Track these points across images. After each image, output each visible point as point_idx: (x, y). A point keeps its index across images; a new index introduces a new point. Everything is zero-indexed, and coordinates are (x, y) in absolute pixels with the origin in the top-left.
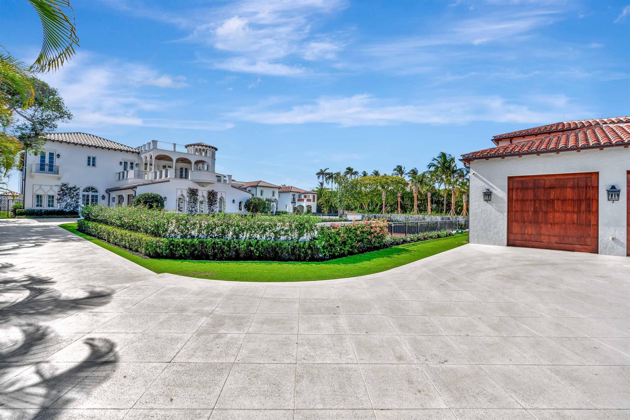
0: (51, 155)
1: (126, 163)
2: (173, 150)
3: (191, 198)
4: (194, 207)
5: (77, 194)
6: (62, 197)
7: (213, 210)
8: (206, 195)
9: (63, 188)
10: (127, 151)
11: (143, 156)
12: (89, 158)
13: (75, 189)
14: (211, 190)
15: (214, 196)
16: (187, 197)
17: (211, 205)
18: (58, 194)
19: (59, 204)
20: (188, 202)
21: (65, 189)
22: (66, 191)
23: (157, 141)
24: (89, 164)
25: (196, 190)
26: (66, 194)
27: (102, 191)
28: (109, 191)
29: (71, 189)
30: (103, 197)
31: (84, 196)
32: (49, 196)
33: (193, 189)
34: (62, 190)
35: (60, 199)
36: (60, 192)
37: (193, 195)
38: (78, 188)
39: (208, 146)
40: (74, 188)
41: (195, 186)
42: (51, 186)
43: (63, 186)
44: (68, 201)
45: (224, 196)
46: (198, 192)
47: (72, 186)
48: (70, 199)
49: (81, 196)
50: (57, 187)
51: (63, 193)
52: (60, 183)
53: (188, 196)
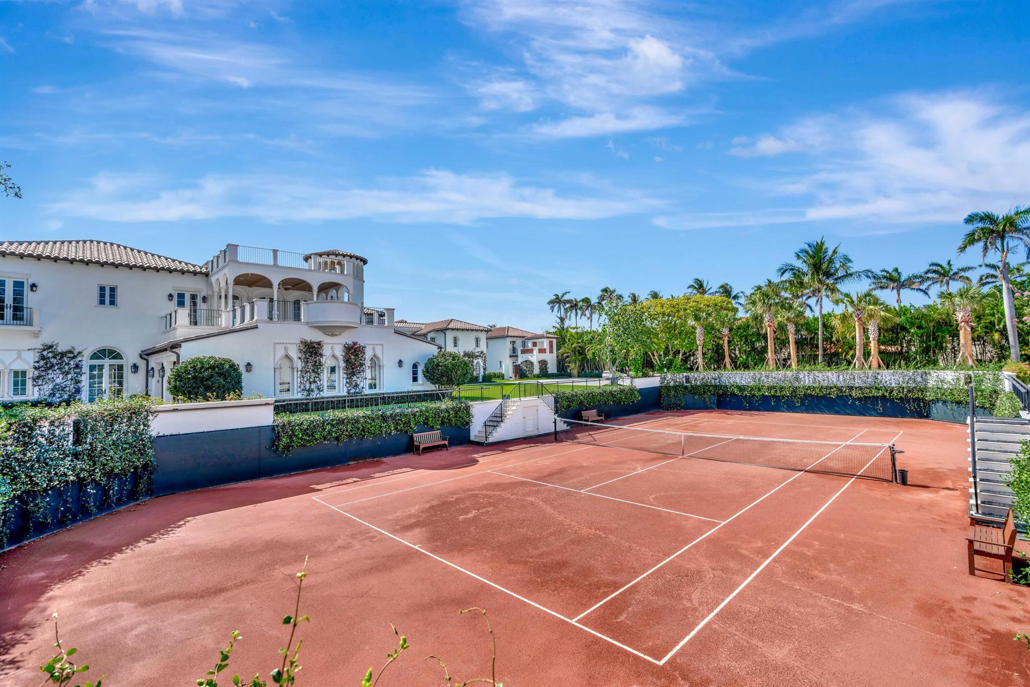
0: (18, 285)
1: (181, 296)
2: (272, 264)
3: (307, 362)
4: (315, 382)
5: (77, 366)
6: (43, 374)
7: (357, 386)
8: (340, 352)
9: (45, 353)
10: (183, 272)
11: (213, 279)
12: (102, 289)
13: (71, 354)
14: (350, 342)
15: (357, 355)
16: (299, 361)
17: (353, 374)
18: (35, 368)
19: (36, 389)
20: (301, 371)
21: (50, 355)
22: (52, 360)
23: (238, 246)
24: (102, 302)
25: (319, 343)
26: (52, 366)
27: (131, 356)
28: (146, 355)
29: (63, 355)
30: (135, 368)
31: (92, 368)
32: (16, 374)
33: (312, 343)
34: (43, 358)
35: (38, 378)
36: (38, 362)
37: (311, 356)
38: (80, 353)
39: (347, 255)
40: (70, 352)
41: (313, 336)
42: (20, 351)
43: (44, 350)
44: (58, 381)
45: (379, 354)
46: (324, 348)
47: (65, 350)
48: (61, 376)
49: (86, 369)
50: (31, 352)
51: (46, 364)
52: (38, 344)
53: (300, 358)
